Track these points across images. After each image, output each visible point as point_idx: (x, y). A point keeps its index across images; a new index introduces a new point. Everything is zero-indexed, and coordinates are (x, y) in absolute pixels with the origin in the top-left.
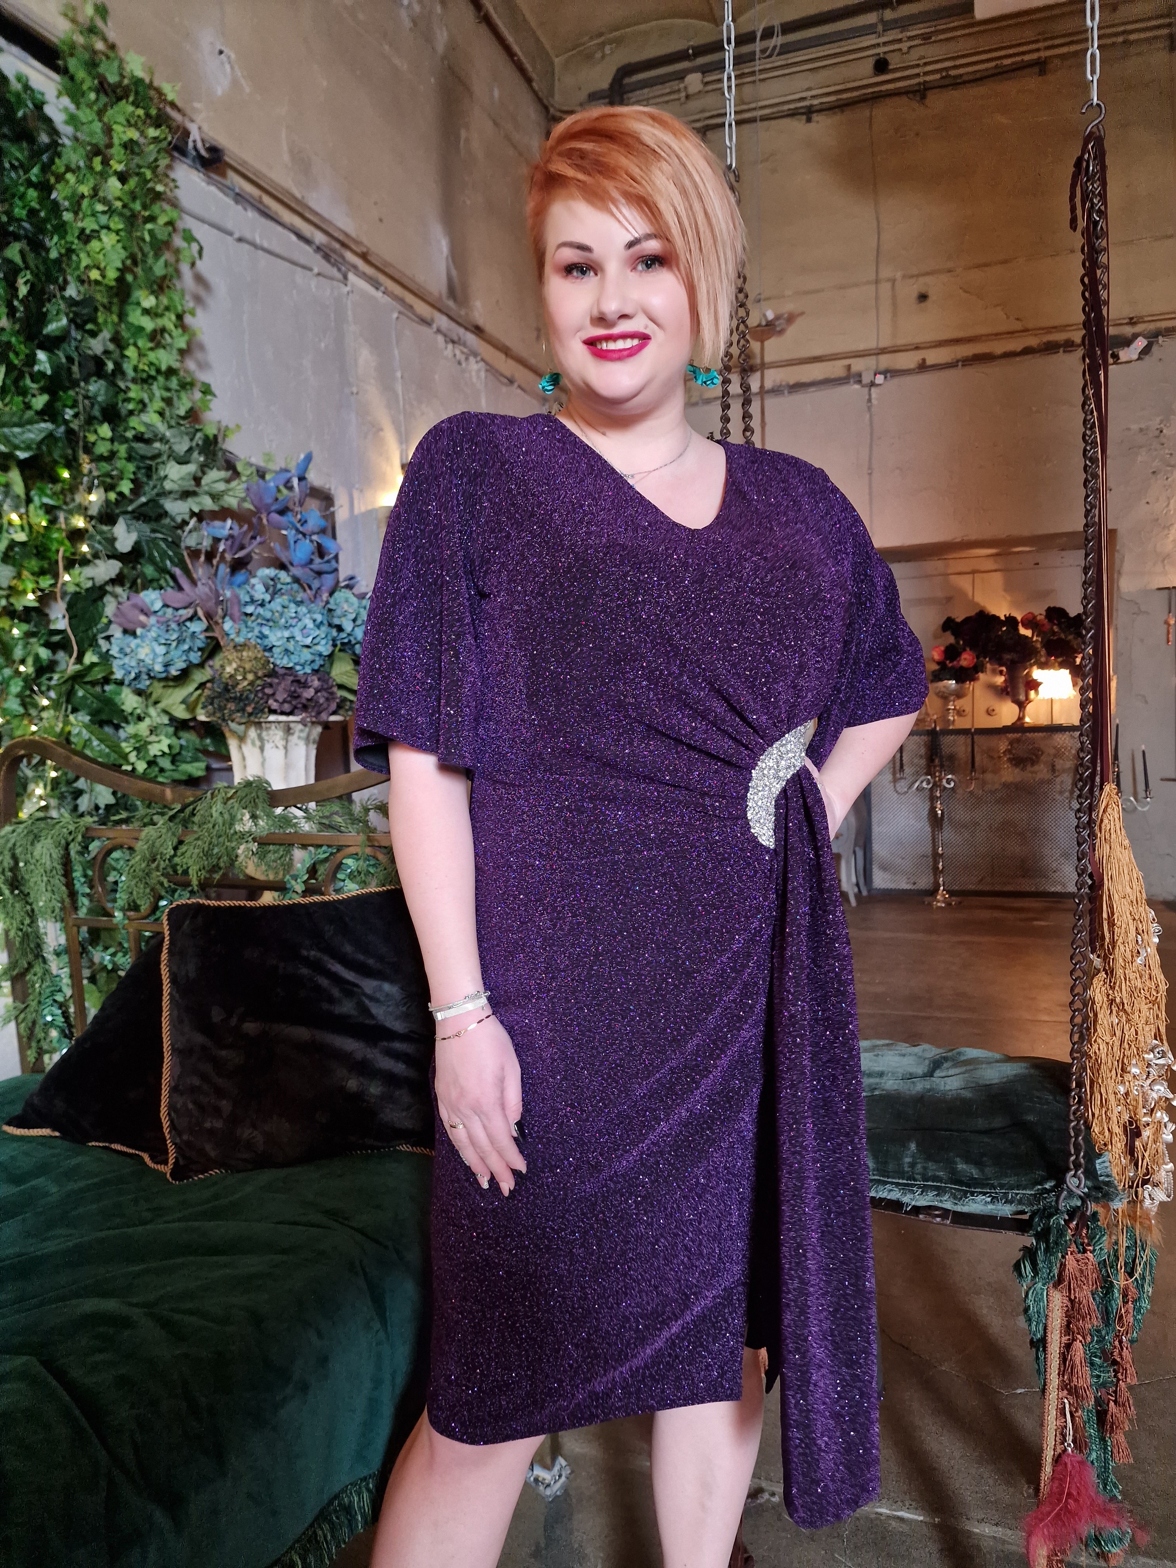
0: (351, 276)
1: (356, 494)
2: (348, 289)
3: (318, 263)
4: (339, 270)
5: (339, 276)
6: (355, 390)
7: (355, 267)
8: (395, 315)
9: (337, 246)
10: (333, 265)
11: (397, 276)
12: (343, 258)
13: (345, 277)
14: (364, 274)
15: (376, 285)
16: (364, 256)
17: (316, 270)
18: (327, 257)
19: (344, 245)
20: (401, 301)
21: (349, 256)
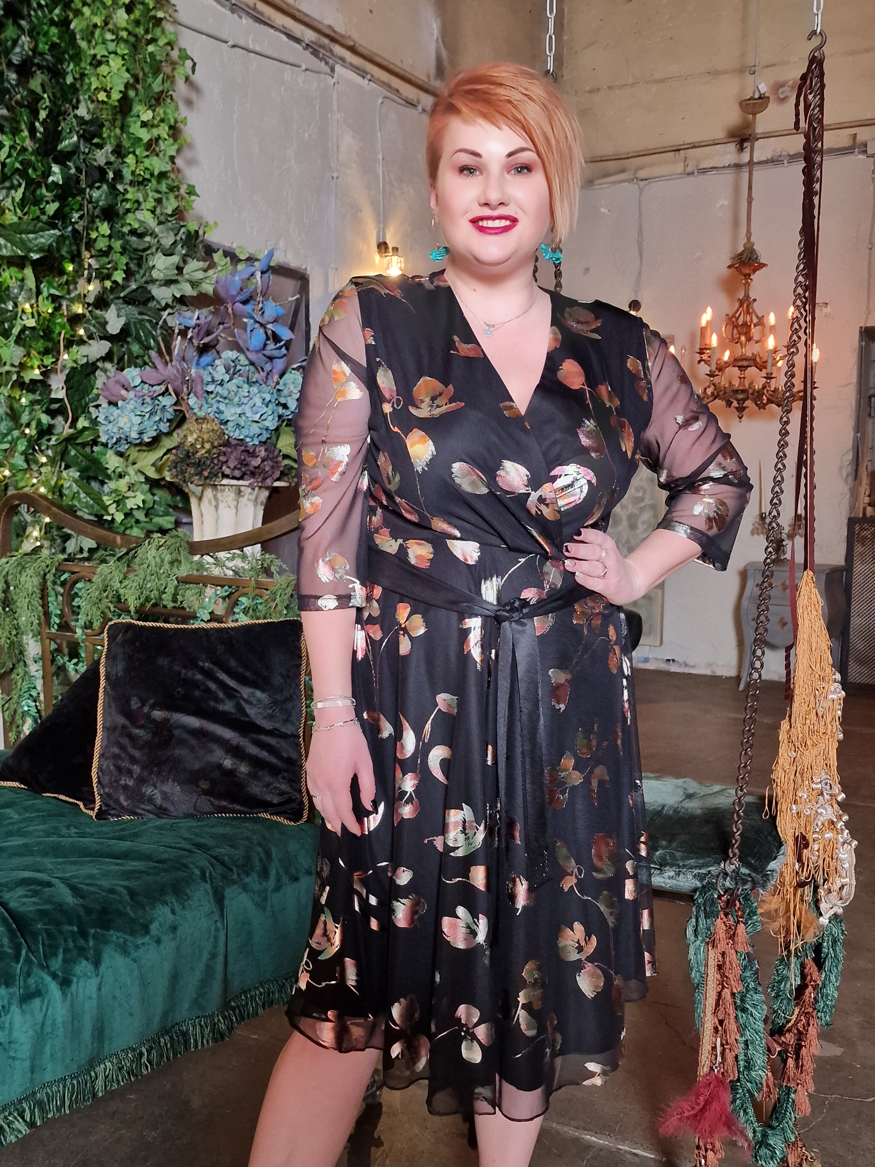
0: (338, 68)
1: (331, 273)
2: (334, 80)
3: (307, 59)
4: (327, 63)
5: (327, 69)
6: (335, 175)
7: (343, 60)
8: (380, 101)
9: (326, 41)
10: (321, 60)
11: (385, 63)
12: (331, 51)
13: (333, 70)
14: (351, 64)
15: (362, 73)
16: (353, 49)
17: (304, 67)
18: (315, 53)
19: (333, 40)
20: (388, 86)
21: (338, 50)
